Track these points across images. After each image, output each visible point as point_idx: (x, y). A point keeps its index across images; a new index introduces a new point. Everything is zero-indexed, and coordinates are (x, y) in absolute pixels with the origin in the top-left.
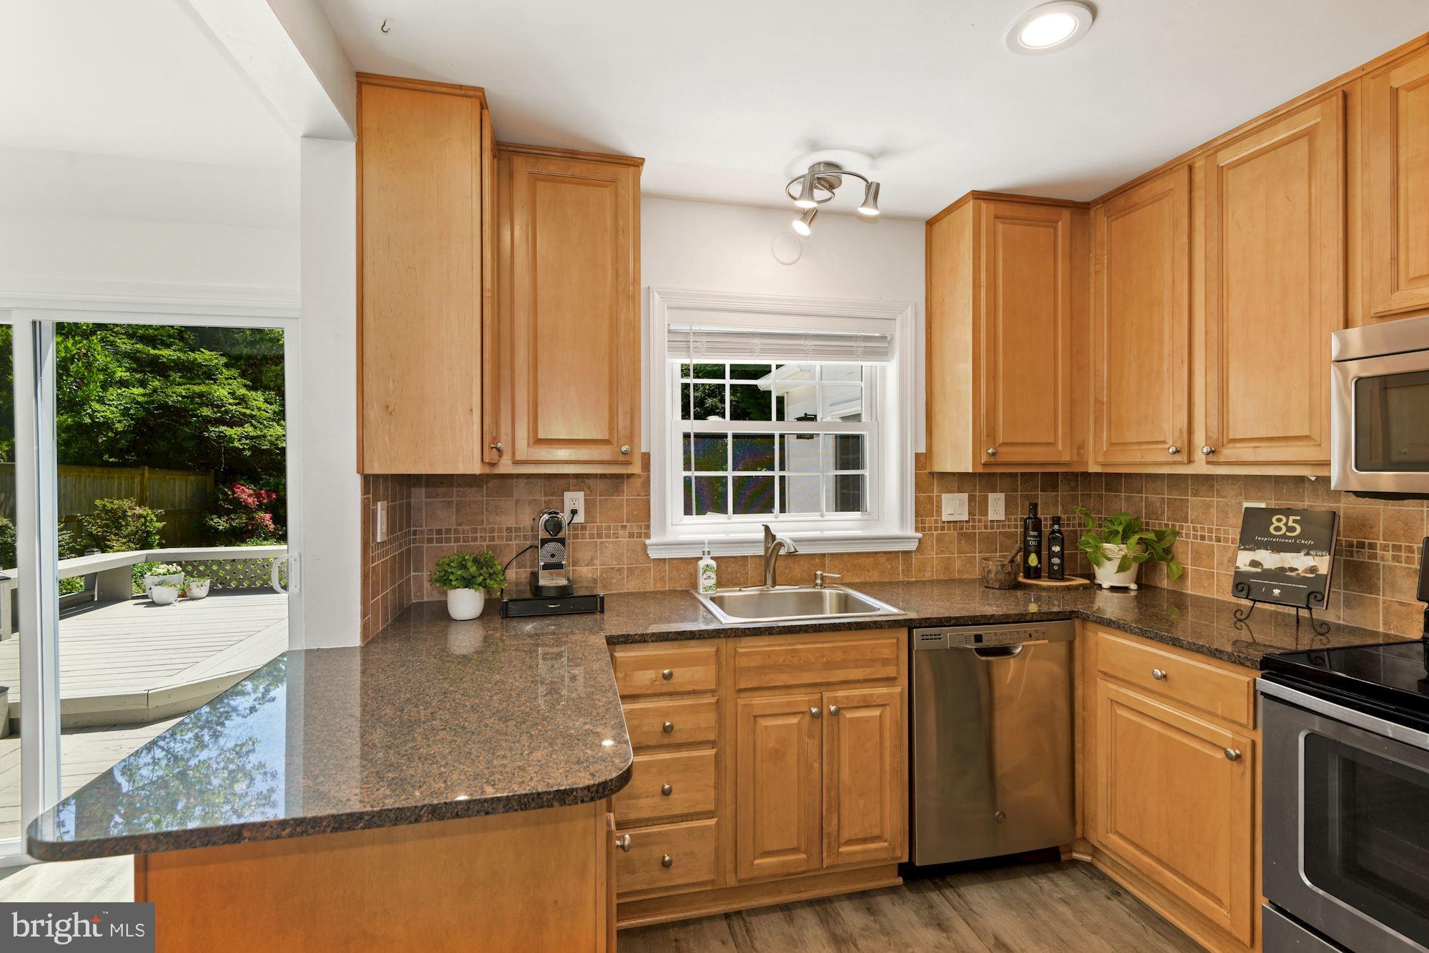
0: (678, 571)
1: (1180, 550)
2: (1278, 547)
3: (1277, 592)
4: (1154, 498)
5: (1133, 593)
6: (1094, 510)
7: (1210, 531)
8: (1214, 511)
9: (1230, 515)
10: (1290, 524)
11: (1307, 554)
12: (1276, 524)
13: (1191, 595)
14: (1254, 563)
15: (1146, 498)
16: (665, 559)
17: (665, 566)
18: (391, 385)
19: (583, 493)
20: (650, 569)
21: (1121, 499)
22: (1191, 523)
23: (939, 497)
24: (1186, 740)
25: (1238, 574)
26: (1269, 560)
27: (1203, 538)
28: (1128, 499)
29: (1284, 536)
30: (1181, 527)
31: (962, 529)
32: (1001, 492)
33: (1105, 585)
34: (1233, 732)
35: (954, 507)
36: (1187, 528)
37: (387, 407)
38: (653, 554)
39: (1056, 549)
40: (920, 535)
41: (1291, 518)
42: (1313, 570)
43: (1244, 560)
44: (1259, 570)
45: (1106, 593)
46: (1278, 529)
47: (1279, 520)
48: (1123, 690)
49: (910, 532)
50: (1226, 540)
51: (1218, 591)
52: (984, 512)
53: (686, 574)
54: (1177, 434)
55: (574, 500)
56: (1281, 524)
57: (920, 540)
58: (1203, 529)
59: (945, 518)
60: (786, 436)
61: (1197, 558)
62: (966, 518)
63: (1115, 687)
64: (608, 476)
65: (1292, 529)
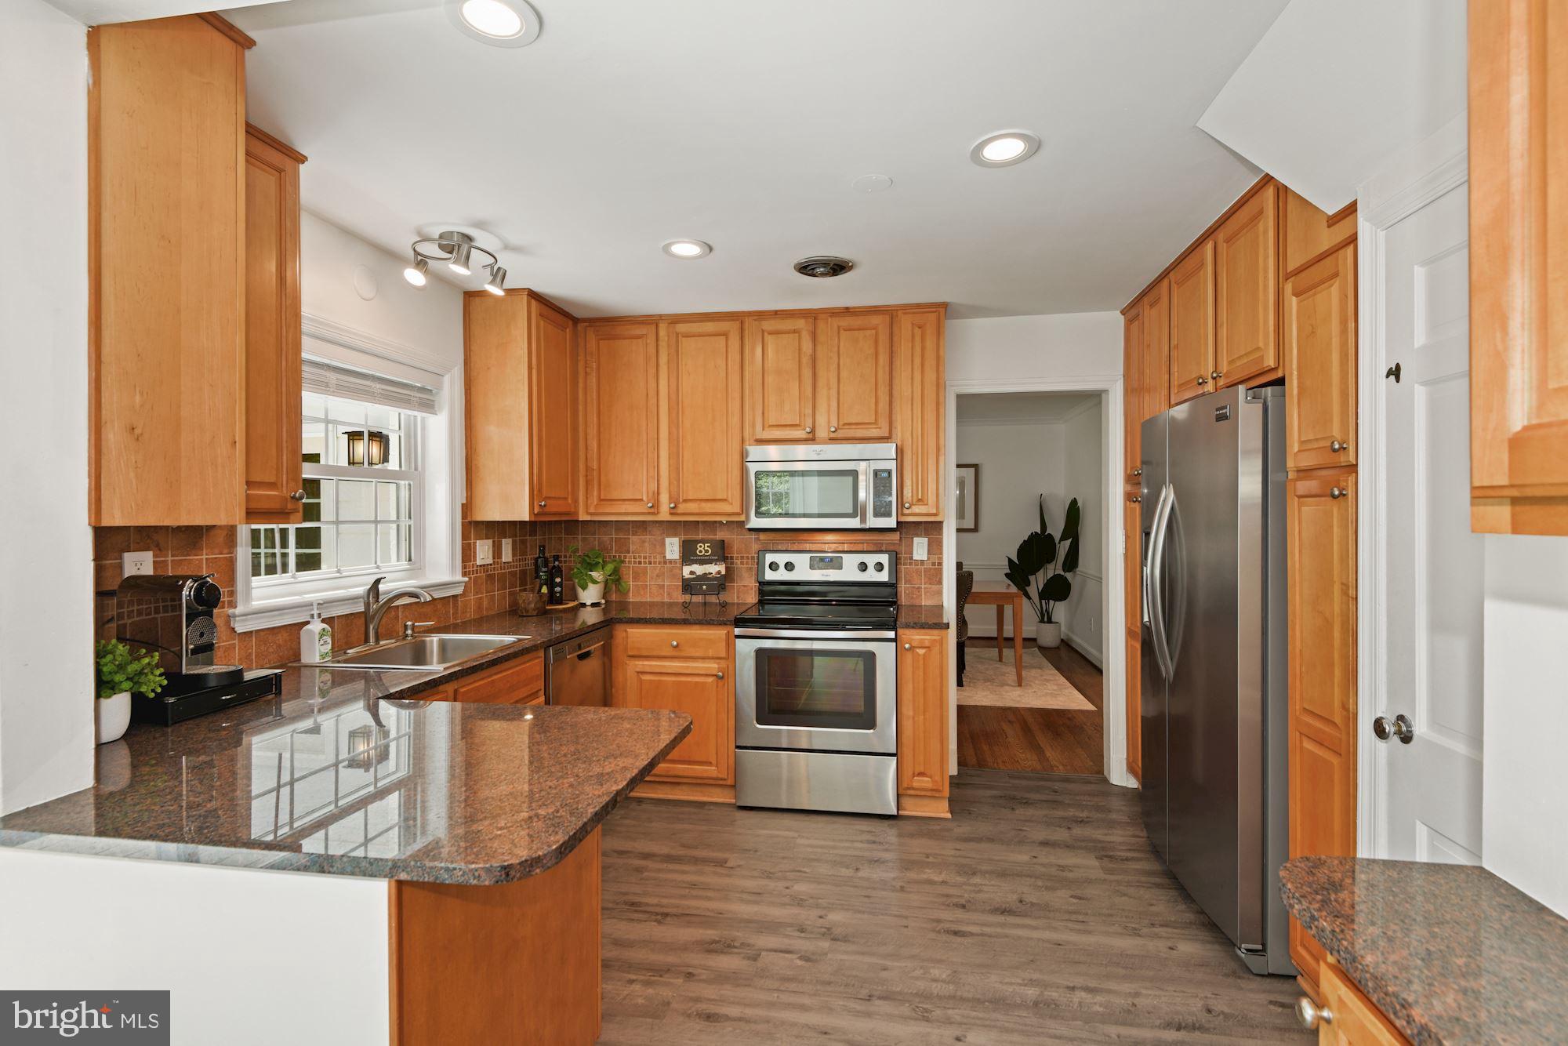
0: (265, 644)
1: (625, 573)
2: (702, 562)
3: (704, 587)
4: (606, 538)
5: (603, 606)
6: (554, 549)
7: (645, 558)
8: (647, 544)
9: (658, 547)
10: (706, 548)
11: (716, 564)
12: (700, 549)
13: (633, 602)
14: (692, 573)
15: (599, 539)
16: (251, 632)
17: (252, 640)
18: (138, 398)
19: (150, 554)
20: (235, 648)
21: (578, 541)
22: (633, 553)
23: (475, 543)
24: (689, 679)
25: (684, 580)
26: (699, 569)
27: (640, 563)
28: (584, 540)
29: (704, 555)
30: (625, 557)
31: (487, 571)
32: (509, 538)
33: (588, 603)
34: (718, 663)
35: (483, 552)
36: (630, 557)
37: (133, 429)
38: (239, 629)
39: (558, 580)
40: (466, 579)
41: (706, 545)
42: (719, 572)
43: (686, 571)
44: (694, 576)
45: (589, 609)
46: (701, 552)
47: (701, 546)
48: (646, 663)
49: (459, 577)
50: (655, 563)
51: (650, 596)
52: (500, 557)
53: (274, 647)
54: (650, 494)
55: (139, 564)
56: (702, 549)
57: (466, 583)
58: (640, 557)
59: (479, 562)
60: (321, 481)
61: (636, 578)
62: (491, 562)
63: (641, 663)
64: (183, 529)
65: (707, 551)
